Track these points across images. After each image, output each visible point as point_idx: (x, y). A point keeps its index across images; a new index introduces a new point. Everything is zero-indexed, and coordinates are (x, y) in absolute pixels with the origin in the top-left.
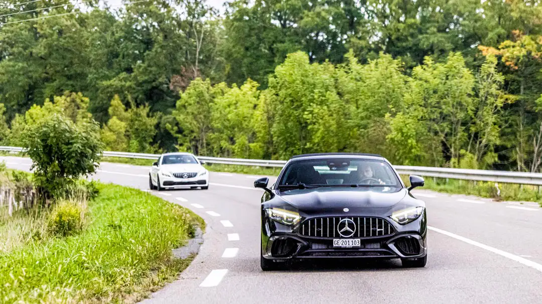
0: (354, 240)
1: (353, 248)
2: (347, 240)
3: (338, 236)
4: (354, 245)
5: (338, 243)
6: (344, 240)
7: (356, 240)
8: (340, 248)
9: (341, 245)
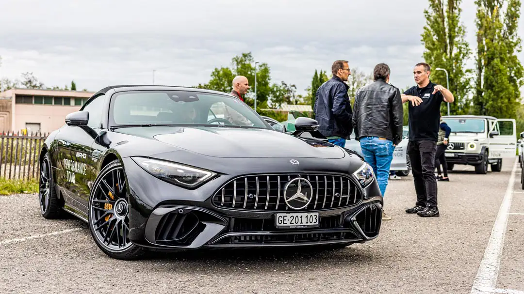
0: (309, 215)
1: (309, 229)
2: (299, 215)
3: (283, 208)
4: (309, 224)
5: (284, 220)
6: (295, 215)
7: (313, 214)
8: (288, 229)
9: (289, 224)
